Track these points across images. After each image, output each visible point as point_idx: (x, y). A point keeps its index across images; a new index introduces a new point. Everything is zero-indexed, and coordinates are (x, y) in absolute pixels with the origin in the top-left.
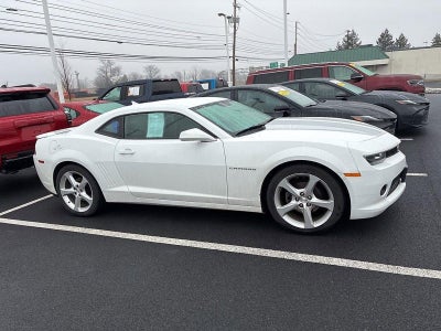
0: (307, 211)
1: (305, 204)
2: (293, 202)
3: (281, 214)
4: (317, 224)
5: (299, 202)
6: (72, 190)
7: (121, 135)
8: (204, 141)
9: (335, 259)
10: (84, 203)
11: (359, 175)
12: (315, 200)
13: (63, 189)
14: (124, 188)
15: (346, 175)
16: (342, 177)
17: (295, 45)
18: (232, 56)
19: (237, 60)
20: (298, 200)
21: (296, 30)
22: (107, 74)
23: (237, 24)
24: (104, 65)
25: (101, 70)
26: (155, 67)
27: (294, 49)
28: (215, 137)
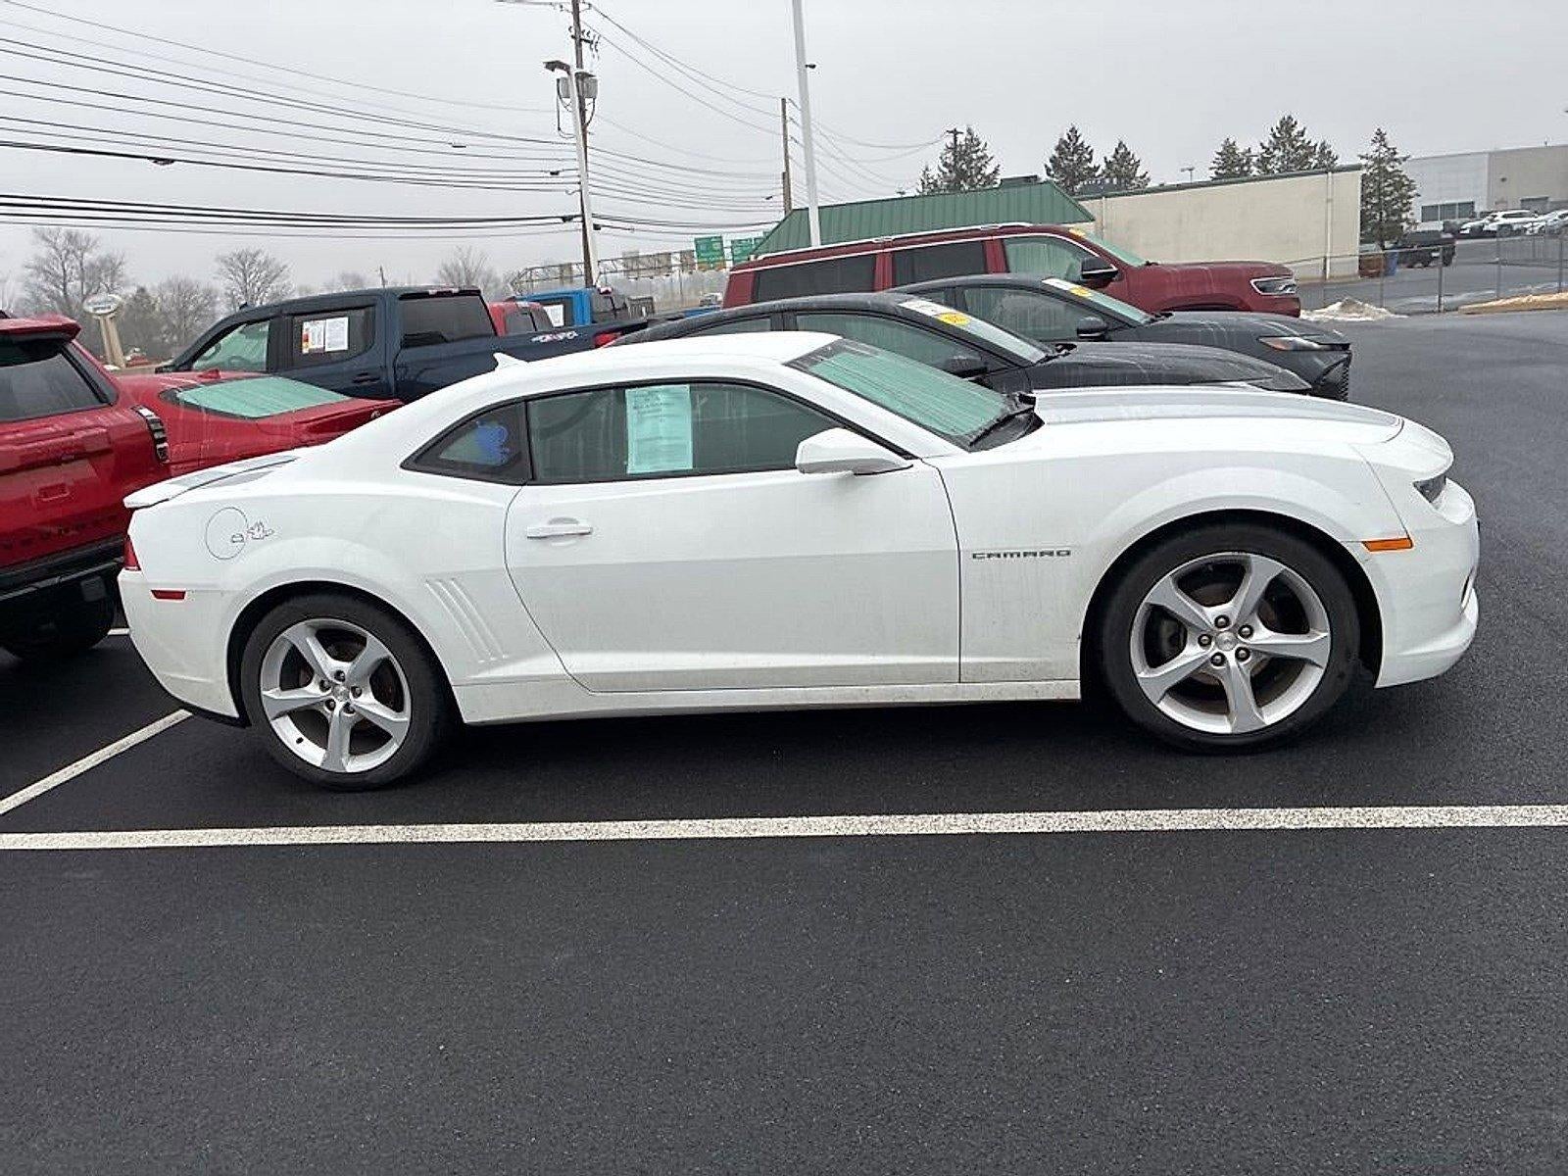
0: (1237, 677)
1: (1230, 656)
2: (1192, 653)
3: (1151, 694)
5: (1212, 650)
6: (312, 691)
8: (864, 470)
10: (367, 736)
11: (1406, 543)
13: (272, 693)
14: (547, 665)
15: (1372, 546)
16: (1358, 553)
17: (785, 176)
18: (579, 212)
19: (597, 227)
20: (1210, 643)
21: (785, 126)
22: (65, 285)
23: (588, 101)
24: (53, 250)
25: (39, 269)
26: (261, 258)
27: (782, 191)
28: (905, 455)
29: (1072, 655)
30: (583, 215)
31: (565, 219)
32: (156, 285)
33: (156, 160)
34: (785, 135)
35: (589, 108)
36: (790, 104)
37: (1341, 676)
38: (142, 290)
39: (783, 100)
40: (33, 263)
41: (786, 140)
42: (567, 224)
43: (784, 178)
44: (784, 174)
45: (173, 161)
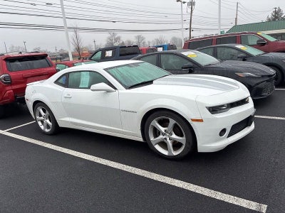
0: (170, 143)
1: (168, 139)
2: (161, 137)
3: (153, 144)
4: (175, 153)
5: (164, 137)
6: (42, 118)
7: (66, 85)
8: (108, 91)
9: (177, 181)
10: (48, 127)
11: (201, 121)
12: (174, 136)
13: (38, 117)
14: (68, 119)
15: (193, 120)
16: (190, 121)
17: (236, 19)
19: (192, 30)
20: (164, 135)
22: (112, 41)
23: (193, 6)
24: (111, 36)
25: (109, 39)
26: (141, 37)
27: (235, 22)
28: (115, 88)
29: (139, 133)
30: (190, 28)
35: (193, 8)
38: (123, 42)
39: (237, 3)
41: (237, 11)
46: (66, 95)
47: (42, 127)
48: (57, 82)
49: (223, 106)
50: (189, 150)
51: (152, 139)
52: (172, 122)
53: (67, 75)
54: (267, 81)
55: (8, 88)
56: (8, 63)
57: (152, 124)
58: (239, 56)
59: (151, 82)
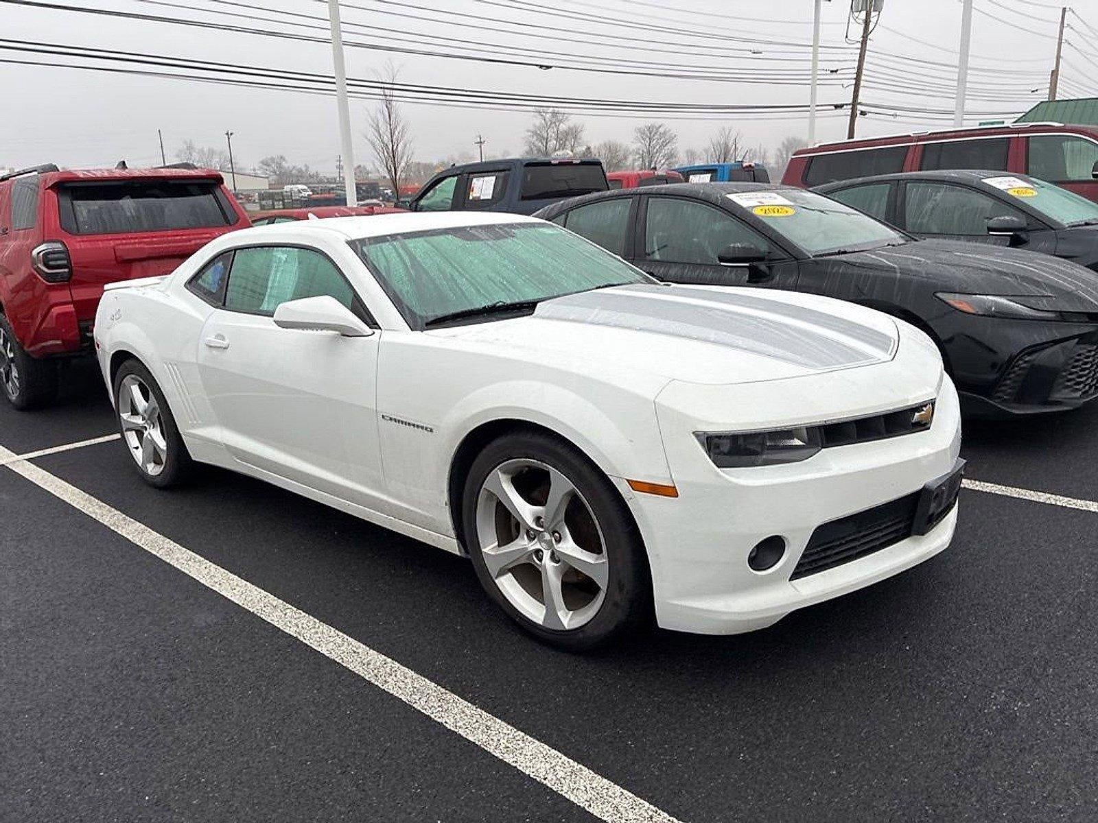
0: (552, 575)
1: (547, 555)
2: (523, 543)
3: (493, 569)
5: (534, 545)
6: (139, 420)
7: (219, 298)
8: (346, 333)
10: (155, 456)
11: (671, 492)
12: (569, 547)
13: (125, 416)
15: (636, 485)
16: (623, 489)
17: (1055, 73)
18: (851, 101)
19: (863, 113)
20: (534, 539)
21: (1061, 32)
22: (547, 143)
23: (873, 14)
24: (543, 122)
25: (535, 133)
26: (661, 130)
27: (1048, 85)
28: (373, 324)
29: (445, 517)
30: (854, 104)
31: (837, 107)
32: (597, 145)
33: (541, 67)
34: (1060, 39)
35: (873, 20)
36: (1071, 12)
37: (616, 604)
38: (589, 148)
39: (1064, 10)
40: (532, 128)
41: (1060, 44)
42: (839, 111)
43: (1052, 75)
44: (1053, 72)
45: (551, 67)
46: (211, 338)
47: (139, 455)
48: (193, 283)
49: (789, 433)
50: (620, 616)
51: (490, 547)
52: (561, 484)
53: (227, 256)
54: (1083, 339)
55: (56, 296)
56: (66, 202)
57: (488, 484)
58: (992, 223)
59: (525, 308)
